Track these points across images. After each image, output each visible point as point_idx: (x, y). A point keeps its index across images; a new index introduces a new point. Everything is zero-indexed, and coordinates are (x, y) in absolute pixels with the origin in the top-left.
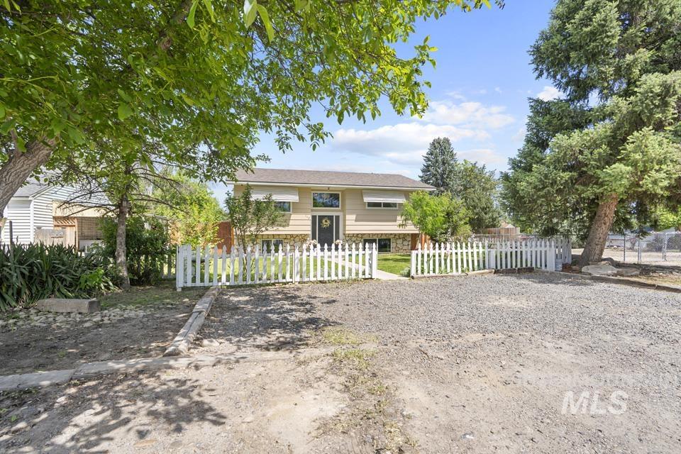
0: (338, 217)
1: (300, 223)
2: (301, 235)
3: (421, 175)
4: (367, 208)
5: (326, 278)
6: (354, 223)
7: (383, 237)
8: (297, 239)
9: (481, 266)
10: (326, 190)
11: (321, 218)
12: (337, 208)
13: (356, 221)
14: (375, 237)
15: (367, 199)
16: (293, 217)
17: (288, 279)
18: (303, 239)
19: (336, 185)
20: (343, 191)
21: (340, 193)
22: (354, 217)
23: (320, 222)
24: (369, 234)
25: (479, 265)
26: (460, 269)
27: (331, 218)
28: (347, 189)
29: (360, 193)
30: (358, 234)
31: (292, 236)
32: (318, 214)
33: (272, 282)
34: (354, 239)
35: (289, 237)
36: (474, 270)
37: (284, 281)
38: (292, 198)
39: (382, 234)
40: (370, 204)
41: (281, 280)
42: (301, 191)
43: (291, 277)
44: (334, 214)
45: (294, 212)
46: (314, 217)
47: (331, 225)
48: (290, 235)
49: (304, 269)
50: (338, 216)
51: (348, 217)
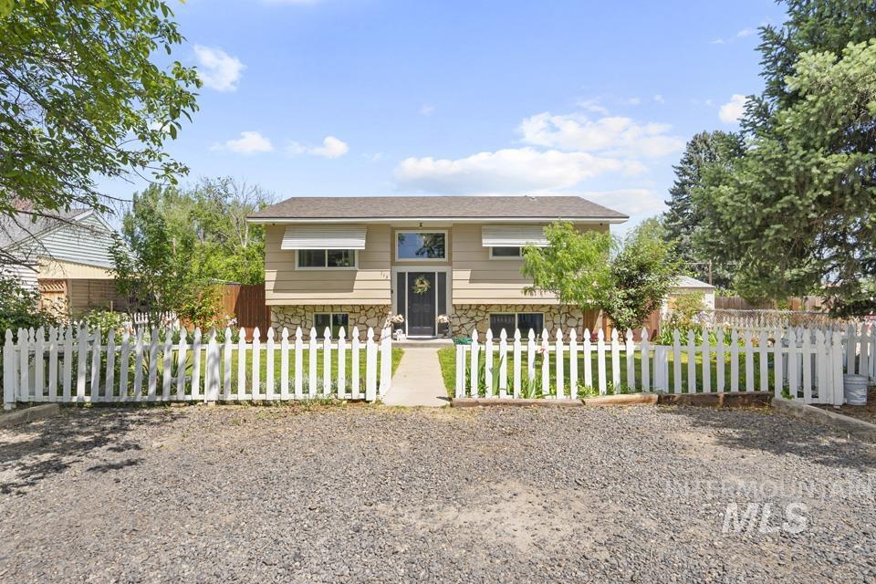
0: (442, 276)
1: (374, 286)
2: (377, 306)
3: (670, 199)
4: (491, 257)
5: (271, 395)
6: (467, 284)
7: (527, 311)
8: (371, 313)
9: (631, 383)
10: (418, 229)
11: (413, 276)
12: (441, 260)
13: (472, 281)
14: (510, 312)
15: (489, 242)
16: (360, 275)
17: (195, 395)
18: (381, 312)
19: (438, 219)
20: (450, 229)
21: (446, 232)
22: (467, 274)
23: (412, 283)
24: (500, 305)
25: (624, 379)
26: (574, 389)
27: (430, 276)
28: (457, 225)
29: (478, 230)
30: (479, 306)
31: (362, 307)
32: (407, 269)
33: (165, 399)
34: (471, 314)
35: (357, 310)
36: (610, 392)
37: (189, 398)
38: (356, 243)
39: (525, 306)
40: (497, 251)
41: (181, 395)
42: (370, 231)
43: (202, 392)
44: (436, 269)
45: (362, 267)
46: (401, 276)
47: (431, 289)
48: (360, 306)
49: (228, 376)
50: (444, 274)
51: (457, 274)
